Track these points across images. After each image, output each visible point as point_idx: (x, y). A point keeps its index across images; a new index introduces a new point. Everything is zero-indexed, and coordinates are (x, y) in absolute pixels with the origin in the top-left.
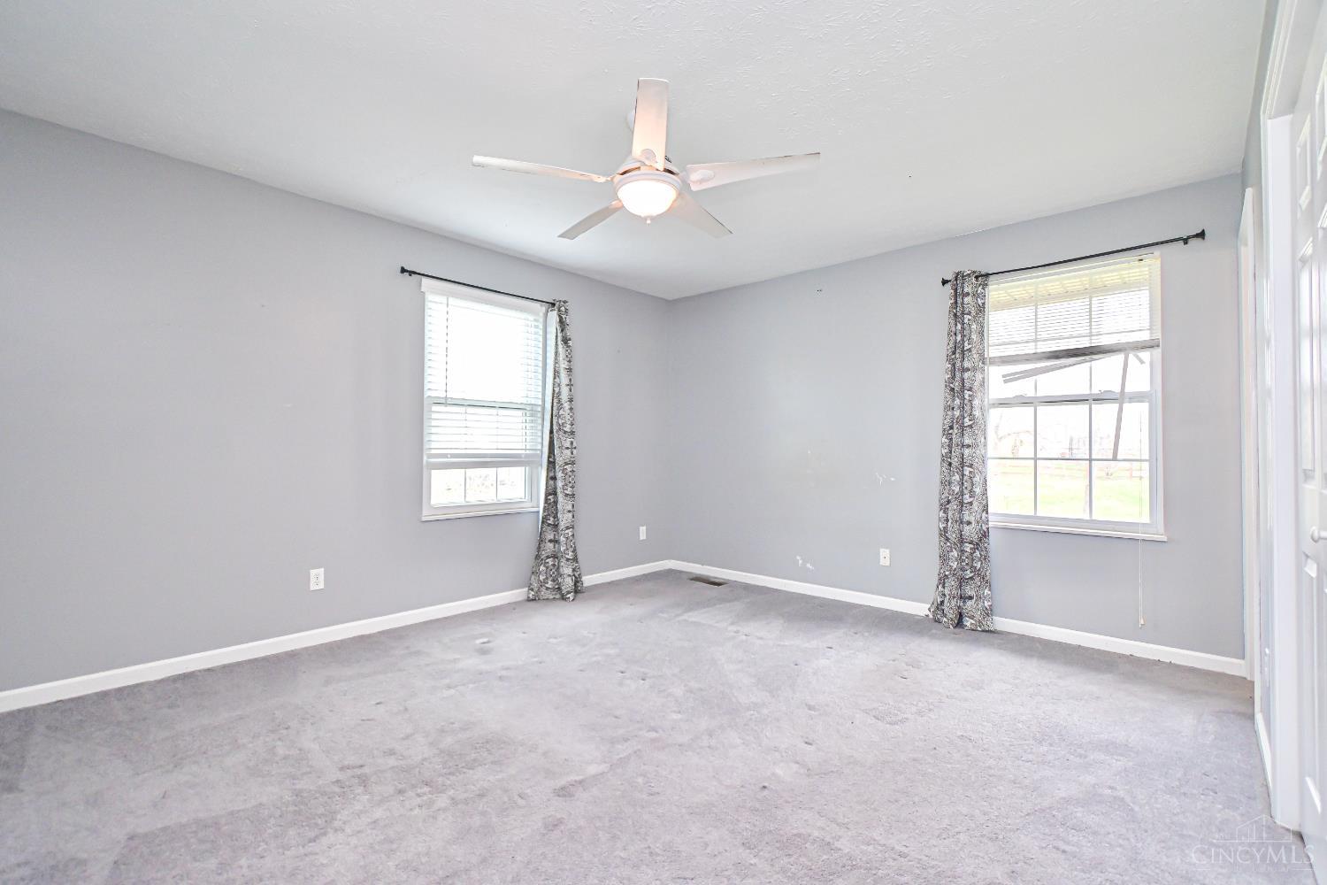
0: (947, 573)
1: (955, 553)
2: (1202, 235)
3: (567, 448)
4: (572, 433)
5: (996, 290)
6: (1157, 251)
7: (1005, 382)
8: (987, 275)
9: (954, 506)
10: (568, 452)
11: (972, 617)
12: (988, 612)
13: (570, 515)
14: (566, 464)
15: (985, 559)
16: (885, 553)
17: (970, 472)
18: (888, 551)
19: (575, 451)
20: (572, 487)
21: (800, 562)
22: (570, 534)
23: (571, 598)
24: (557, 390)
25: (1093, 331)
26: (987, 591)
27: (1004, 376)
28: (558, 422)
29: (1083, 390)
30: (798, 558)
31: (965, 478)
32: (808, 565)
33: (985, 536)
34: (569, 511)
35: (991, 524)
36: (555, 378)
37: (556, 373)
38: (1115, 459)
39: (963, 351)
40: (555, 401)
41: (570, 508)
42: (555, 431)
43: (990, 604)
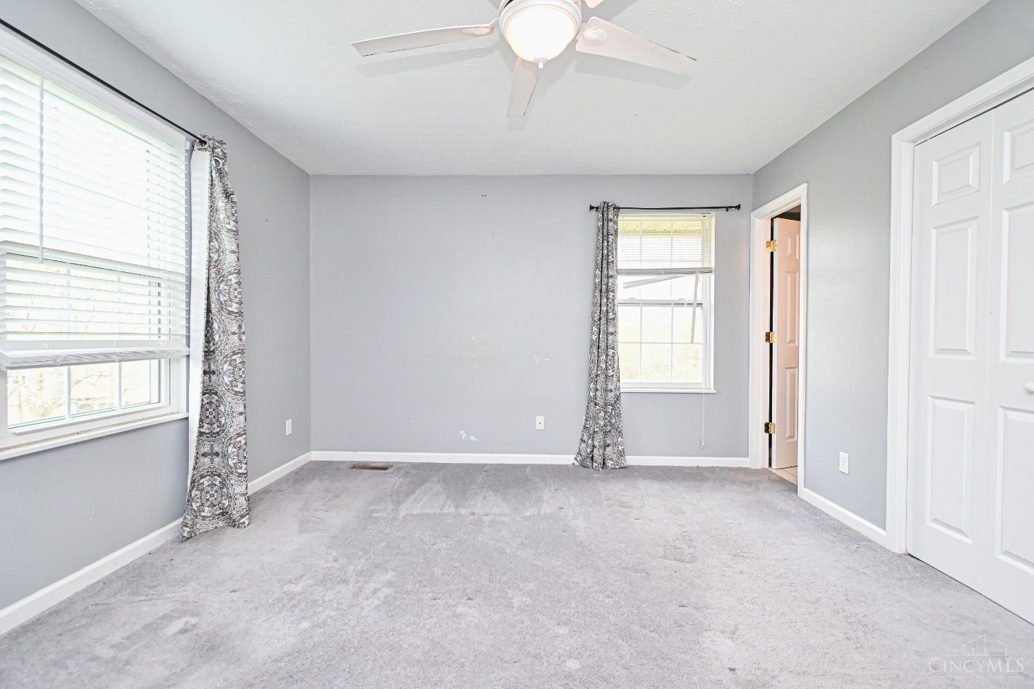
0: (597, 430)
1: (602, 414)
2: (738, 207)
3: (234, 333)
4: (240, 313)
5: (622, 220)
6: (713, 212)
7: (625, 288)
8: (619, 208)
9: (602, 378)
10: (235, 338)
11: (611, 460)
12: (622, 454)
13: (242, 418)
14: (234, 353)
15: (618, 416)
16: (540, 419)
17: (613, 353)
18: (543, 418)
19: (244, 338)
20: (243, 383)
21: (464, 435)
22: (243, 442)
23: (247, 522)
24: (215, 257)
25: (673, 258)
26: (620, 439)
27: (624, 283)
28: (218, 300)
29: (666, 297)
30: (462, 432)
31: (609, 357)
32: (472, 438)
33: (618, 399)
34: (241, 414)
35: (622, 390)
36: (210, 242)
37: (213, 235)
38: (692, 342)
39: (608, 262)
40: (213, 271)
41: (241, 409)
42: (213, 311)
43: (623, 447)
